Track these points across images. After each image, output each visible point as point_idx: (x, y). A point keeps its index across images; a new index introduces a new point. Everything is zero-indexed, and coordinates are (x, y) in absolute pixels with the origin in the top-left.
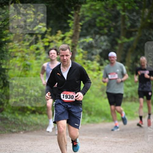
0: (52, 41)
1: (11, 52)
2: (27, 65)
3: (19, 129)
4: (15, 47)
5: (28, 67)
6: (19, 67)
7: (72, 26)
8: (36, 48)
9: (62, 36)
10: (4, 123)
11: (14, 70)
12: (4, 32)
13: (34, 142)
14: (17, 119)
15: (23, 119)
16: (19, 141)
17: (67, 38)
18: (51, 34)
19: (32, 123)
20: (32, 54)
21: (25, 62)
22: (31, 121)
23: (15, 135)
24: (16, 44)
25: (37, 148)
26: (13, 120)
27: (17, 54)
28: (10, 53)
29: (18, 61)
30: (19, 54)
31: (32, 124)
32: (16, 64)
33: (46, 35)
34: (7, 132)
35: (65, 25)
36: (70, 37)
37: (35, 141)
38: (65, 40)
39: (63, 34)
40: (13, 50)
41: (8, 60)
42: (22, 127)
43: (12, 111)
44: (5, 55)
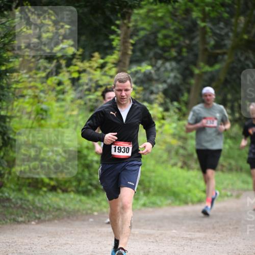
0: (84, 71)
1: (15, 88)
2: (42, 109)
3: (28, 216)
4: (21, 81)
5: (44, 113)
6: (29, 113)
7: (117, 45)
8: (57, 81)
9: (102, 61)
10: (4, 206)
11: (21, 118)
12: (5, 55)
13: (53, 239)
14: (25, 200)
15: (36, 200)
16: (29, 237)
17: (109, 65)
18: (83, 58)
19: (50, 206)
20: (50, 92)
21: (40, 104)
22: (48, 204)
23: (23, 226)
24: (23, 75)
25: (59, 249)
26: (19, 202)
27: (25, 92)
28: (15, 91)
29: (28, 103)
30: (30, 92)
31: (51, 209)
32: (24, 108)
33: (74, 61)
34: (8, 221)
35: (106, 44)
36: (114, 64)
37: (55, 237)
38: (106, 69)
39: (102, 58)
40: (19, 86)
41: (10, 101)
42: (35, 213)
43: (17, 187)
44: (6, 93)
